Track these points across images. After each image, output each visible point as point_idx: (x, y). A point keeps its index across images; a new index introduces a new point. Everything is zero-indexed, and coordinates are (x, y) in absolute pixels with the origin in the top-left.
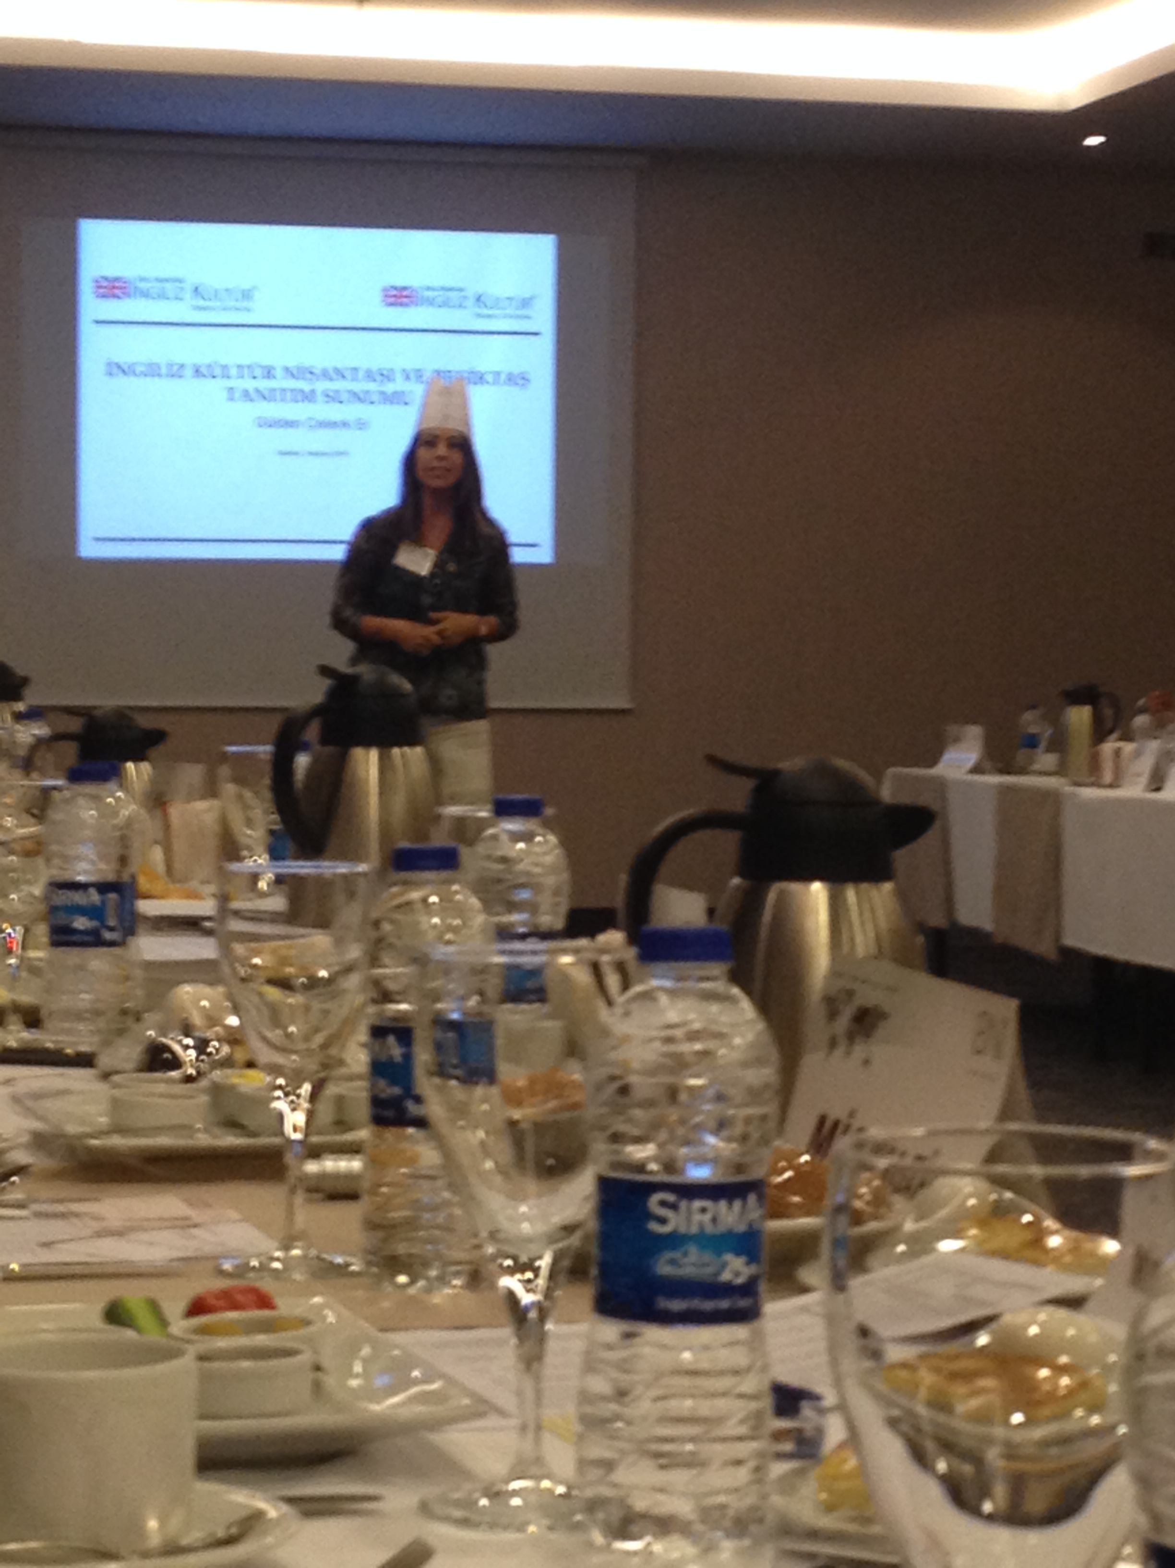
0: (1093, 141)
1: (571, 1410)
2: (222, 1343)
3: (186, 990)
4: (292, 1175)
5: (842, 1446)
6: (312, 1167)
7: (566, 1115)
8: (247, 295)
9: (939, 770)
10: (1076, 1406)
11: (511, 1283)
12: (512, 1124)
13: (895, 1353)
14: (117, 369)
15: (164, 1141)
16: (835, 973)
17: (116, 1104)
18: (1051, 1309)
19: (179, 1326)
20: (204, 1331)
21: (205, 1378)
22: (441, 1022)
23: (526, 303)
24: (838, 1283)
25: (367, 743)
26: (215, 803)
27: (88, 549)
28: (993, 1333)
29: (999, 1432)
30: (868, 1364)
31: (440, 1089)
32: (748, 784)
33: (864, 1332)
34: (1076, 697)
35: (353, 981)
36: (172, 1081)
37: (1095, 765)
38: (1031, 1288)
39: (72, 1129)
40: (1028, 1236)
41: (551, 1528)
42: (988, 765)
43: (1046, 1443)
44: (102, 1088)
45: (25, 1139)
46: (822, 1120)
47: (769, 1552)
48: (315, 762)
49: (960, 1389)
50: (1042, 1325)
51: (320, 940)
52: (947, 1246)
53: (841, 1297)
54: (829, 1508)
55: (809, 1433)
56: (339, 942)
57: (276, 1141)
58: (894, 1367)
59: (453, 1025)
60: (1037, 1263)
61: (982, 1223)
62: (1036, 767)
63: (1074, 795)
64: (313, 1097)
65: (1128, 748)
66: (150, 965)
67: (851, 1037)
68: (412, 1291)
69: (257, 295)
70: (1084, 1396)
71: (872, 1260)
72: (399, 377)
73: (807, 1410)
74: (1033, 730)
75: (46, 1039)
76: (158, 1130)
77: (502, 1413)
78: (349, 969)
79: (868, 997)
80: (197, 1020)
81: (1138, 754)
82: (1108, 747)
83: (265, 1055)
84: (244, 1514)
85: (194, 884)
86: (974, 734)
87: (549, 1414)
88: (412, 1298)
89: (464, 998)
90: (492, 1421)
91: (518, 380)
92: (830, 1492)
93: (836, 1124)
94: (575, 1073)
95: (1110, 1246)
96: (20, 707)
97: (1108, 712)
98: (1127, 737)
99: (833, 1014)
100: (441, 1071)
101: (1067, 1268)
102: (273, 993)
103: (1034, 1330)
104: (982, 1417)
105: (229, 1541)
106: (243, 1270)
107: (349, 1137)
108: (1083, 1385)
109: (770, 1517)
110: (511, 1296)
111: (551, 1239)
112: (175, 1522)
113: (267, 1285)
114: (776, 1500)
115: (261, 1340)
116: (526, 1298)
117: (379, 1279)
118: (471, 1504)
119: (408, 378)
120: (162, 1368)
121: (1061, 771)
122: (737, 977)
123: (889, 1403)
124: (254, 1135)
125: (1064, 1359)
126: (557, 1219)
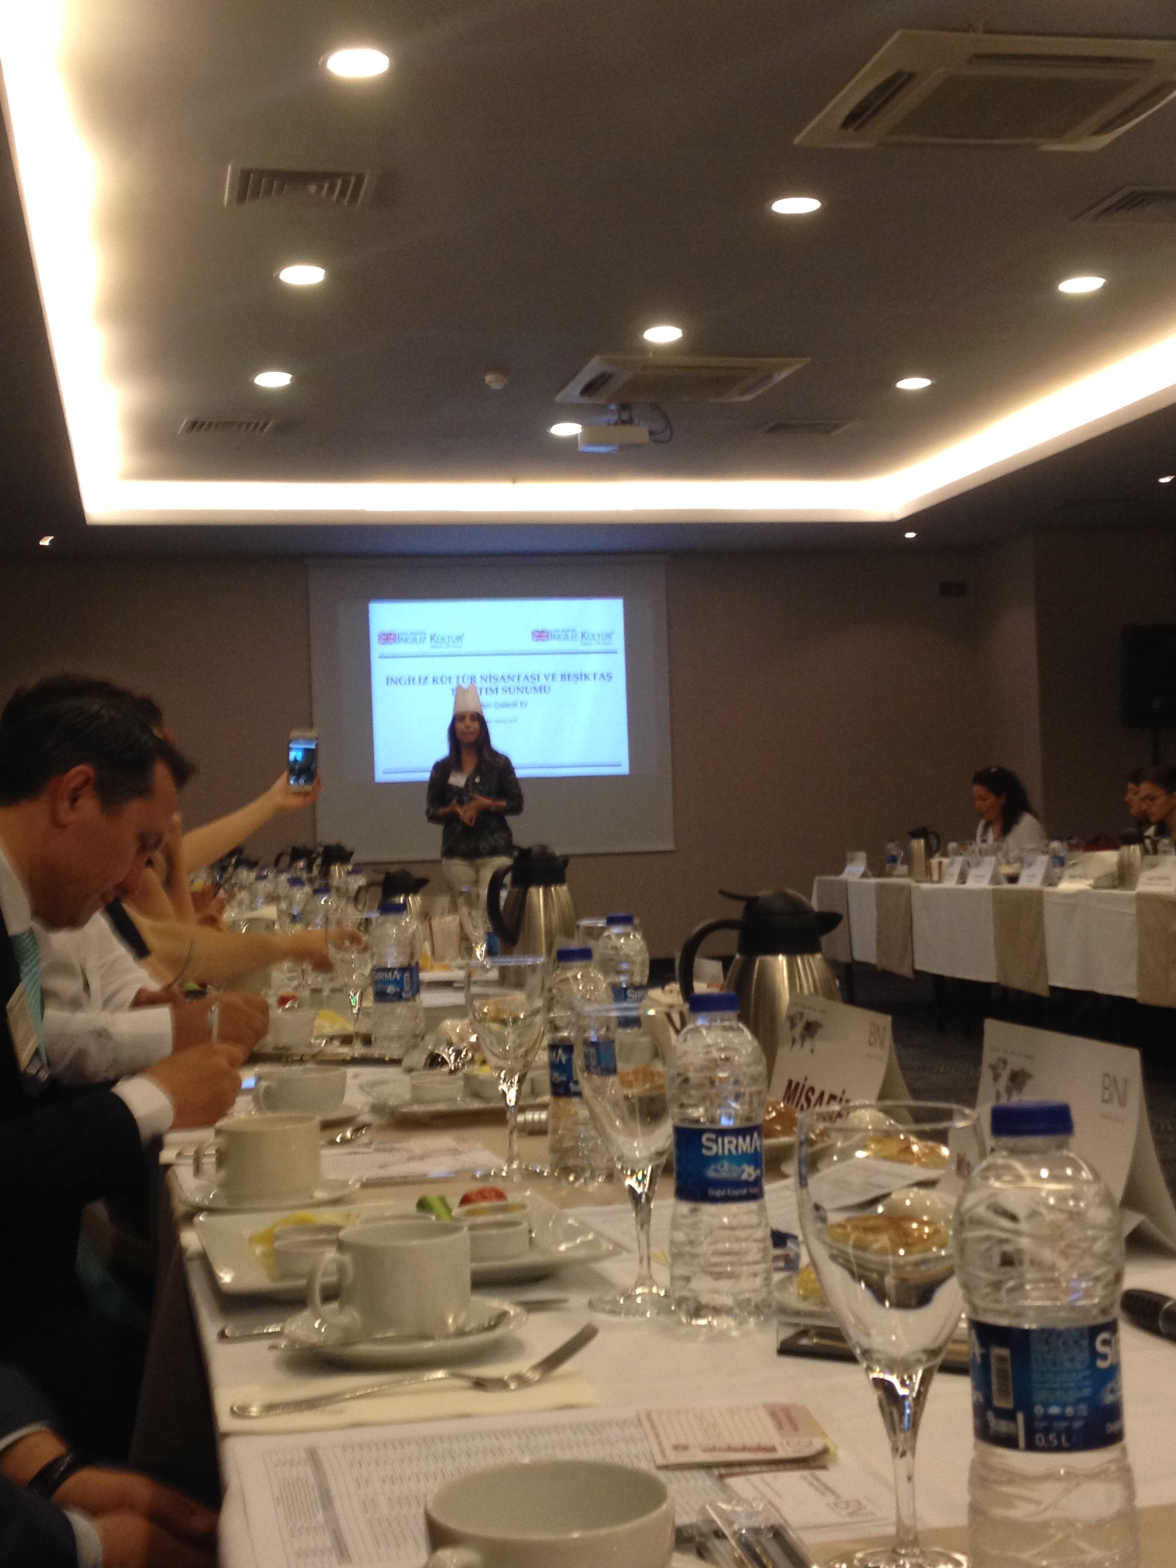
0: (910, 535)
1: (666, 1248)
2: (480, 1220)
3: (448, 1023)
4: (511, 1122)
5: (807, 1266)
6: (520, 1118)
7: (655, 1093)
8: (459, 638)
9: (843, 877)
10: (932, 1246)
11: (631, 1182)
12: (626, 1098)
13: (834, 1218)
14: (390, 681)
15: (441, 1107)
16: (792, 1003)
17: (414, 1088)
18: (915, 1189)
19: (456, 1211)
20: (470, 1213)
21: (474, 1240)
22: (587, 1043)
23: (609, 636)
24: (803, 1182)
25: (538, 884)
26: (457, 918)
27: (381, 776)
28: (884, 1206)
29: (890, 1259)
30: (820, 1225)
31: (589, 1080)
32: (742, 905)
33: (817, 1207)
34: (916, 835)
35: (538, 1019)
36: (443, 1074)
37: (928, 871)
38: (903, 1177)
39: (392, 1102)
40: (903, 1145)
41: (658, 1314)
42: (870, 873)
43: (917, 1264)
44: (407, 1078)
45: (367, 1109)
46: (790, 1082)
47: (774, 1323)
48: (509, 894)
49: (871, 1237)
50: (911, 1199)
51: (519, 996)
52: (860, 1154)
53: (804, 1191)
54: (805, 1298)
55: (792, 1255)
56: (530, 997)
57: (501, 1104)
58: (832, 1226)
59: (593, 1044)
60: (909, 1162)
61: (877, 1141)
62: (897, 872)
63: (919, 888)
64: (520, 1081)
65: (946, 861)
66: (428, 1010)
67: (803, 1038)
68: (577, 1185)
69: (464, 639)
70: (936, 1239)
71: (820, 1165)
72: (542, 678)
73: (790, 1244)
74: (894, 853)
75: (375, 1051)
76: (438, 1101)
77: (629, 1251)
78: (536, 1012)
79: (811, 1016)
80: (454, 1039)
81: (952, 864)
82: (935, 861)
83: (493, 1060)
84: (496, 1313)
85: (447, 962)
86: (862, 856)
87: (654, 1250)
88: (577, 1189)
89: (598, 1030)
90: (625, 1255)
91: (607, 677)
92: (805, 1289)
93: (798, 1084)
94: (658, 1066)
95: (945, 1151)
96: (350, 868)
97: (934, 842)
98: (945, 854)
99: (793, 1026)
100: (588, 1068)
101: (925, 1165)
102: (495, 1027)
103: (908, 1203)
104: (883, 1251)
105: (491, 1328)
106: (486, 1176)
107: (539, 1100)
108: (936, 1232)
109: (774, 1304)
110: (631, 1189)
111: (651, 1159)
112: (462, 1319)
113: (500, 1185)
114: (777, 1294)
115: (500, 1217)
116: (639, 1190)
117: (559, 1179)
118: (615, 1302)
119: (546, 678)
120: (450, 1238)
121: (910, 874)
122: (741, 1018)
123: (831, 1247)
124: (488, 1101)
125: (925, 1218)
126: (653, 1149)
